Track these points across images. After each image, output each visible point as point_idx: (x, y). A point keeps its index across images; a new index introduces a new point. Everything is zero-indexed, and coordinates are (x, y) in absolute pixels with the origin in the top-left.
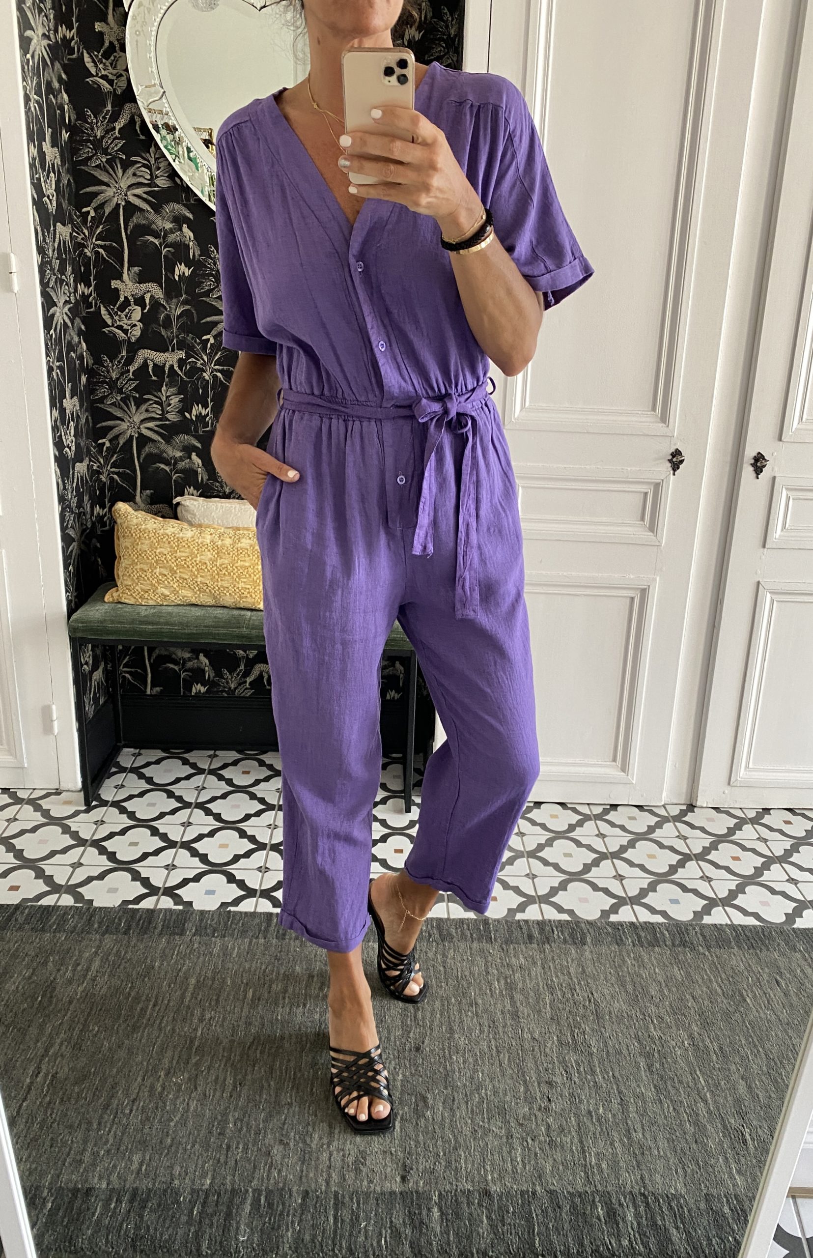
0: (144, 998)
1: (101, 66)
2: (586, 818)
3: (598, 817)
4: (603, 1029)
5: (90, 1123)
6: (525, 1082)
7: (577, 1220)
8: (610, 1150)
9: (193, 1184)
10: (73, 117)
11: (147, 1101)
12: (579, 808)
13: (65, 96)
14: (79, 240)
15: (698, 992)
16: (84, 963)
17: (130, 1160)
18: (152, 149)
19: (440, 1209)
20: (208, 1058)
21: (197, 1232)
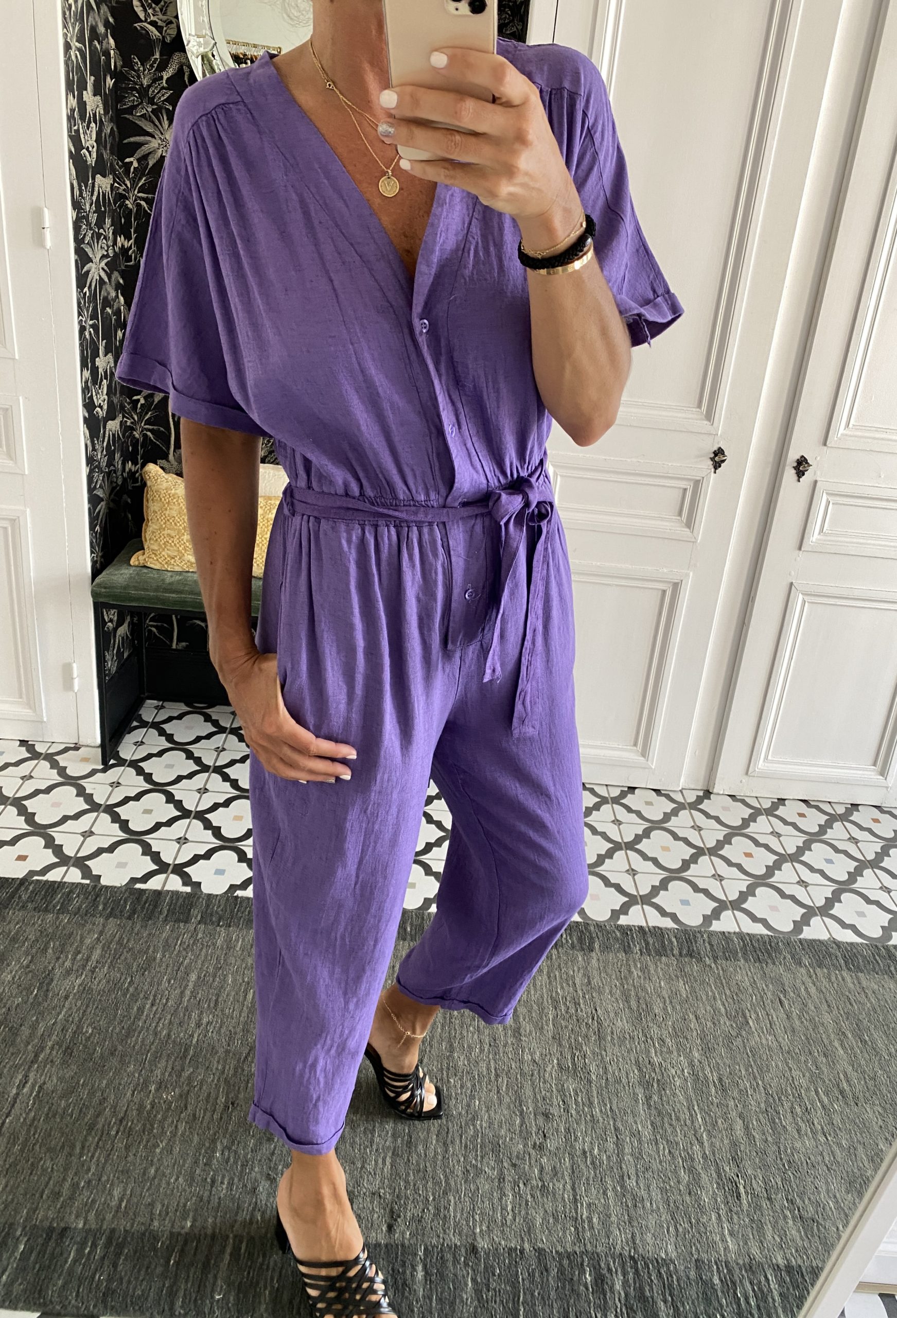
0: (142, 996)
1: (150, 11)
2: (604, 800)
3: (616, 800)
5: (73, 1147)
7: (564, 1288)
8: (603, 1201)
9: (173, 1226)
10: (120, 63)
11: (135, 1121)
12: (597, 788)
13: (112, 41)
14: (121, 191)
15: (701, 1012)
16: (84, 951)
17: (110, 1194)
19: (425, 1268)
20: (201, 1070)
21: (171, 1287)
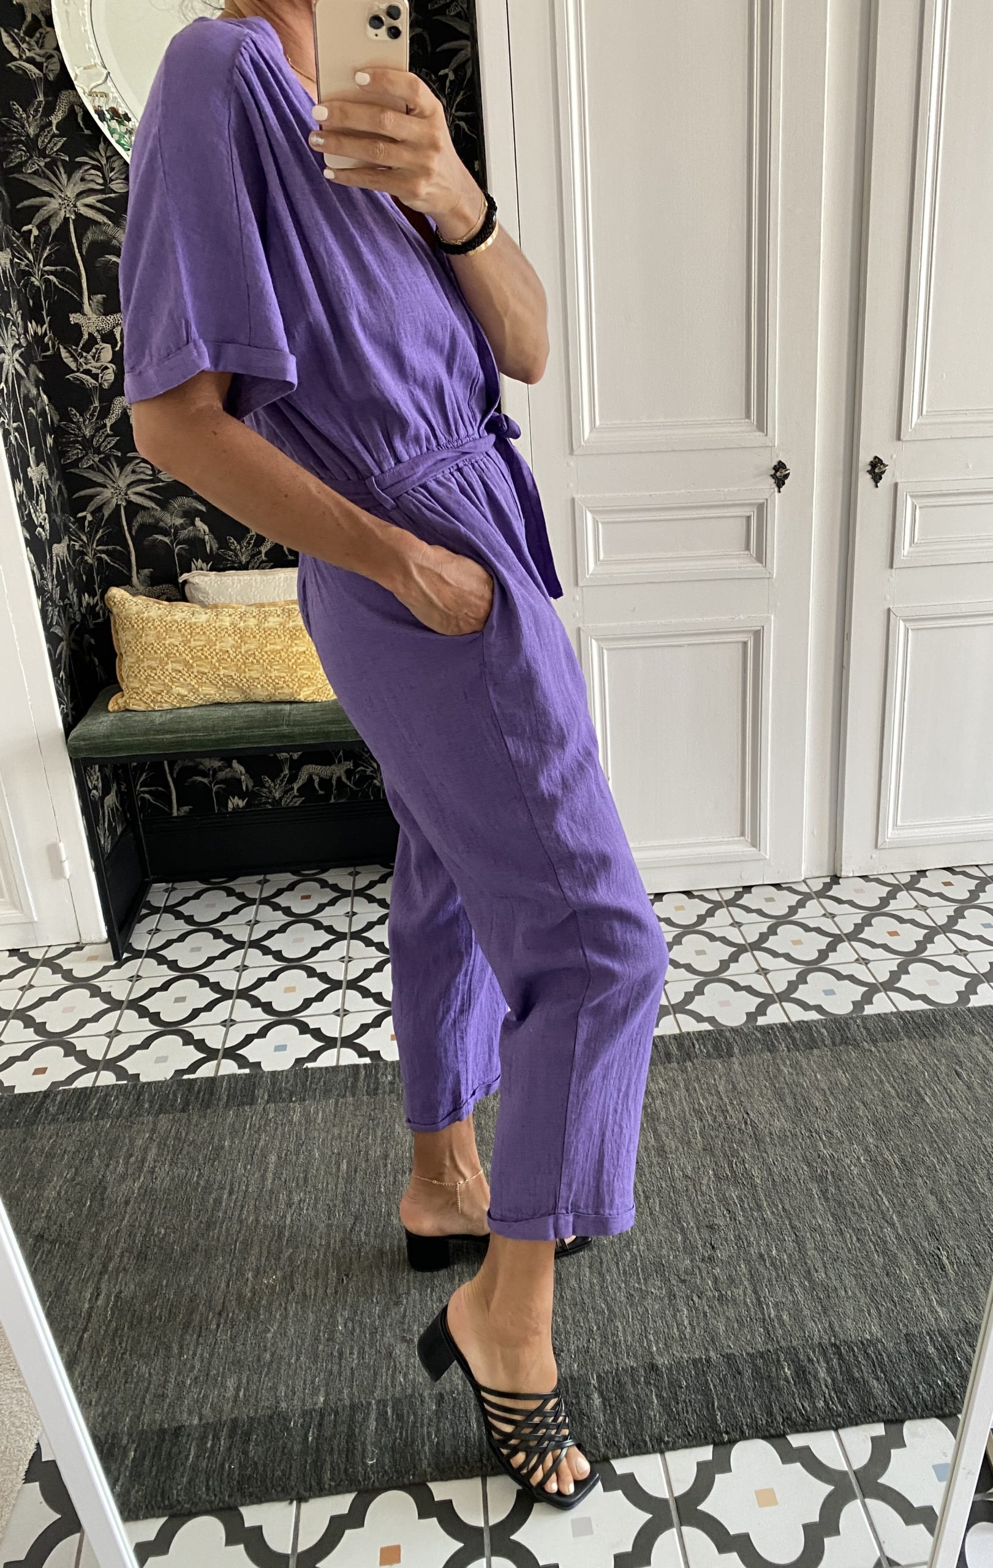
0: (216, 1187)
1: (24, 46)
2: (717, 905)
3: (731, 903)
4: (765, 1155)
5: (169, 1348)
6: (682, 1229)
7: (762, 1386)
8: (790, 1298)
9: (303, 1405)
11: (236, 1312)
12: (707, 895)
14: (23, 267)
15: (868, 1097)
16: (137, 1153)
17: (223, 1385)
18: (102, 146)
19: (601, 1394)
20: (303, 1249)
21: (315, 1462)
